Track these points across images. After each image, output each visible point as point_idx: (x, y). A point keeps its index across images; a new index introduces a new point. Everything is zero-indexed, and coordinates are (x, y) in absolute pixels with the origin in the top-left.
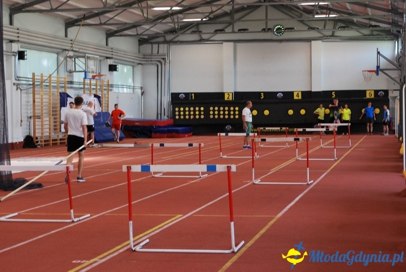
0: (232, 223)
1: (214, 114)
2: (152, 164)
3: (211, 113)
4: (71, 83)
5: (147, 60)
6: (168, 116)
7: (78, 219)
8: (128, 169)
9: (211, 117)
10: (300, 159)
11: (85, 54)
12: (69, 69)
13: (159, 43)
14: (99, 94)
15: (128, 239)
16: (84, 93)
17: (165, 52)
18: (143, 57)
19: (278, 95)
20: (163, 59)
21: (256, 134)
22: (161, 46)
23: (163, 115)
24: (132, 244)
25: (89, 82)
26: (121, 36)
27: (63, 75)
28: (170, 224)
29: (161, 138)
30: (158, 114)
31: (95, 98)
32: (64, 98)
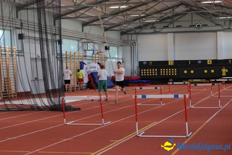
0: (187, 123)
1: (163, 73)
3: (161, 72)
4: (86, 56)
5: (125, 43)
6: (137, 74)
7: (106, 124)
8: (135, 97)
9: (161, 74)
10: (213, 96)
11: (93, 40)
12: (84, 49)
13: (132, 34)
14: (100, 62)
15: (136, 131)
16: (92, 62)
17: (135, 39)
18: (123, 42)
19: (198, 62)
20: (134, 43)
21: (189, 83)
22: (133, 35)
23: (134, 73)
24: (138, 133)
25: (95, 56)
26: (111, 30)
27: (81, 52)
28: (153, 126)
29: (134, 86)
30: (131, 73)
31: (98, 65)
32: (82, 65)
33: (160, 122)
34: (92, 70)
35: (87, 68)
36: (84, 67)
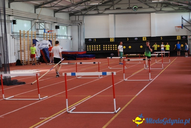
0: (115, 99)
2: (76, 72)
3: (104, 48)
4: (38, 34)
5: (74, 23)
6: (83, 50)
7: (42, 98)
8: (65, 75)
11: (44, 21)
12: (37, 28)
13: (79, 15)
14: (51, 39)
15: (66, 107)
16: (44, 39)
17: (82, 19)
18: (71, 22)
19: (135, 39)
20: (81, 23)
21: (125, 57)
22: (80, 16)
23: (81, 49)
25: (46, 34)
26: (61, 12)
27: (34, 31)
28: (86, 100)
29: (80, 60)
30: (79, 49)
31: (49, 42)
32: (34, 42)
33: (93, 96)
34: (44, 46)
35: (39, 45)
36: (36, 44)
